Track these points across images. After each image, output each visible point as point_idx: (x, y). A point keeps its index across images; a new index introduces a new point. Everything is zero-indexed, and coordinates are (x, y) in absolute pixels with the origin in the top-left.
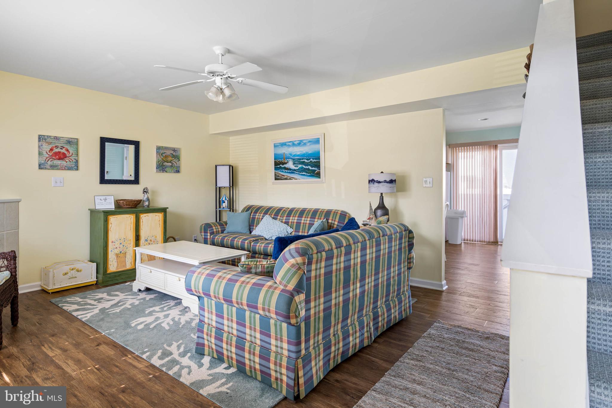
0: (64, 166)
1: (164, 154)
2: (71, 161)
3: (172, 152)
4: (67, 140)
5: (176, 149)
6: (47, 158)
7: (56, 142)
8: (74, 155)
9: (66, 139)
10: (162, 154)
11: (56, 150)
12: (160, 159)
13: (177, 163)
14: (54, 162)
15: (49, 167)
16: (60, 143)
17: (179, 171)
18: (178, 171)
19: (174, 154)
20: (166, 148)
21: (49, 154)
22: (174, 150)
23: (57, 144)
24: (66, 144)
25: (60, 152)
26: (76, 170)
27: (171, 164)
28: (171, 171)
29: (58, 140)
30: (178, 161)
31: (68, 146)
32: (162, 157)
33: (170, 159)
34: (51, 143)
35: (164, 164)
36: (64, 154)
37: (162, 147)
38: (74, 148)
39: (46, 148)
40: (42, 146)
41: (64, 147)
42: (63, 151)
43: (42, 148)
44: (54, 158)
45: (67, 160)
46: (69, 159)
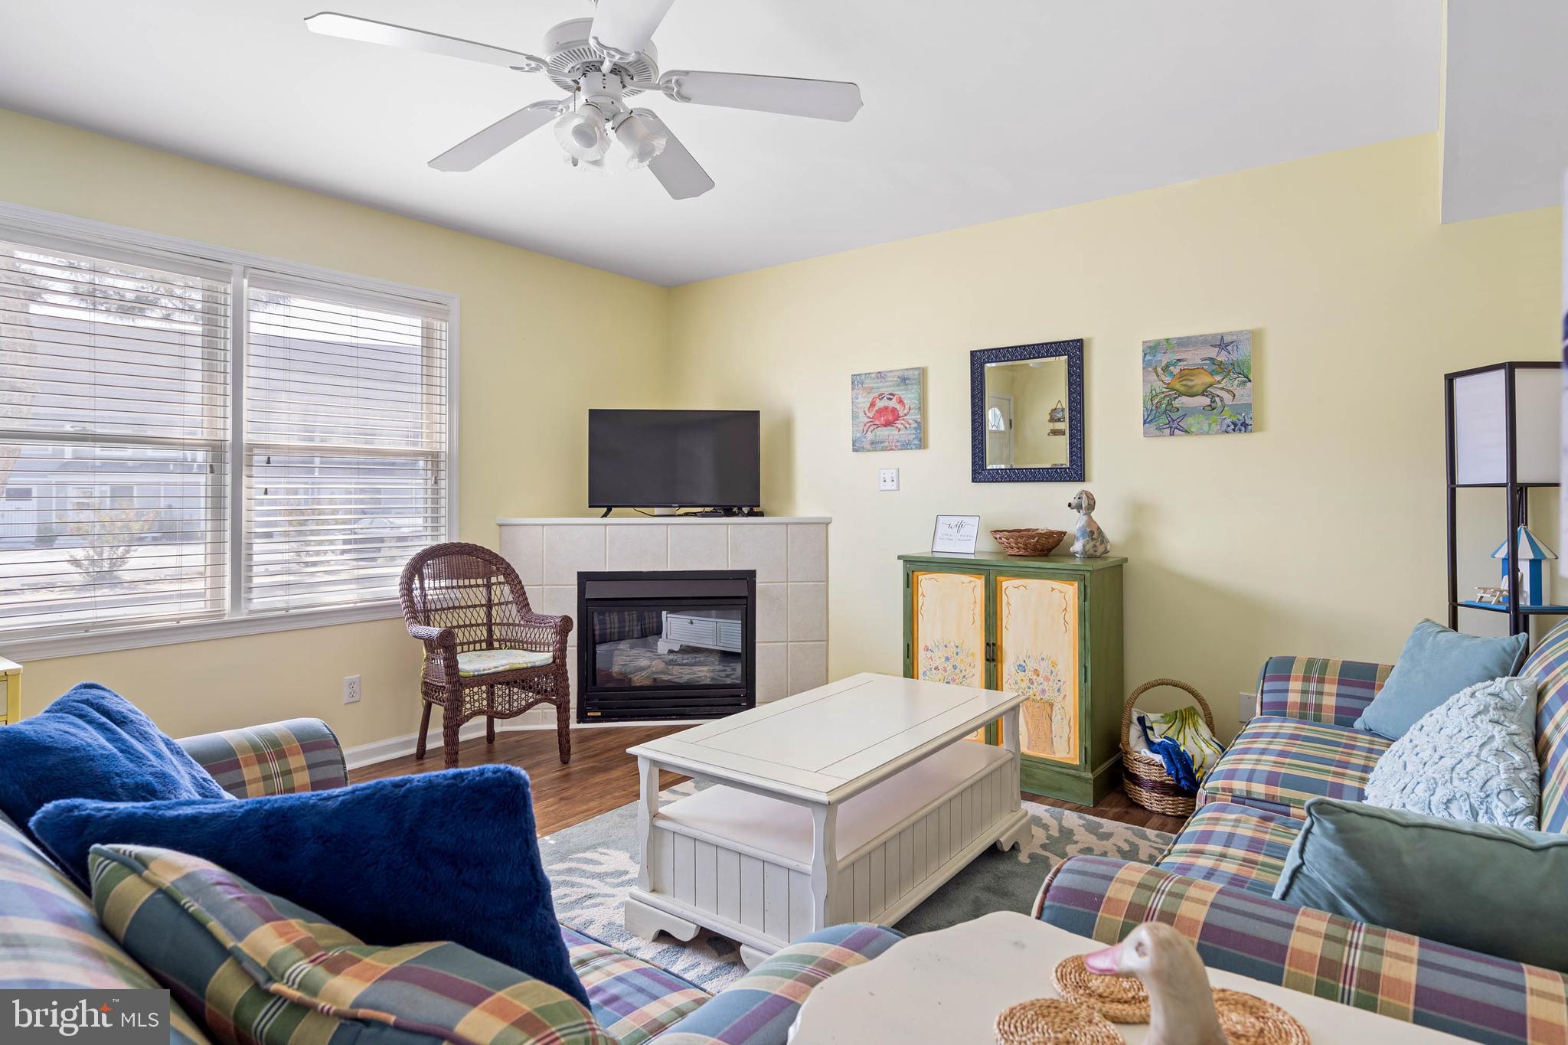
0: (895, 441)
1: (1174, 365)
2: (908, 426)
3: (1213, 353)
4: (899, 377)
5: (1227, 339)
6: (865, 426)
7: (881, 385)
8: (913, 411)
9: (898, 374)
10: (1166, 369)
11: (880, 404)
12: (1159, 386)
13: (1238, 392)
14: (878, 433)
15: (868, 446)
16: (887, 387)
17: (1245, 425)
18: (1242, 426)
19: (1223, 357)
20: (1184, 343)
21: (869, 414)
22: (1222, 343)
23: (882, 390)
24: (898, 385)
25: (886, 408)
26: (917, 448)
27: (1207, 401)
28: (1206, 428)
29: (883, 380)
30: (1243, 383)
31: (902, 390)
32: (1167, 379)
33: (1201, 380)
34: (873, 388)
35: (1176, 403)
36: (894, 410)
37: (1167, 340)
38: (913, 393)
39: (864, 401)
40: (857, 399)
41: (893, 395)
42: (893, 404)
43: (858, 403)
44: (877, 423)
45: (900, 426)
46: (903, 422)
